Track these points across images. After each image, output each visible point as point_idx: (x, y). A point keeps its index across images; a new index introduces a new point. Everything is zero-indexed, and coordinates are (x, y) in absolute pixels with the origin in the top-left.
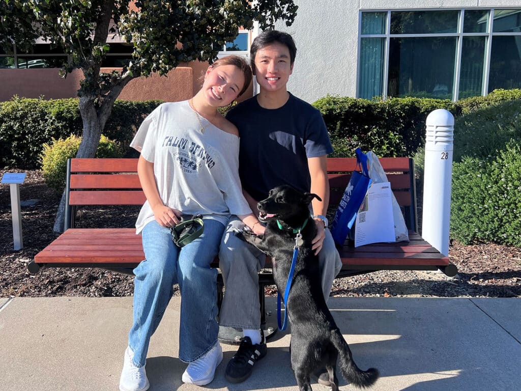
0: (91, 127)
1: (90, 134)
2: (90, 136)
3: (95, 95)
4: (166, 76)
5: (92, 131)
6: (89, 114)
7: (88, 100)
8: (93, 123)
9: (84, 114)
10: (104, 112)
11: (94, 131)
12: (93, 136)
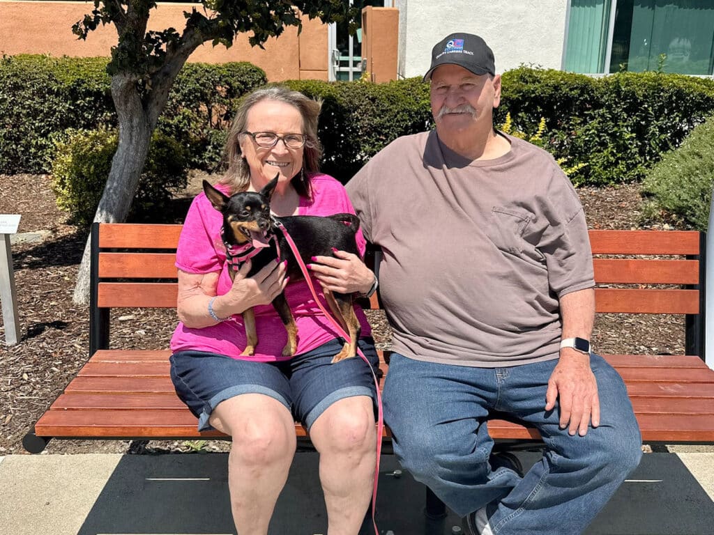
0: (132, 127)
1: (131, 139)
2: (131, 142)
3: (139, 72)
4: (262, 48)
5: (134, 134)
6: (129, 105)
7: (125, 82)
8: (136, 121)
9: (120, 105)
10: (155, 101)
11: (139, 134)
12: (137, 143)
